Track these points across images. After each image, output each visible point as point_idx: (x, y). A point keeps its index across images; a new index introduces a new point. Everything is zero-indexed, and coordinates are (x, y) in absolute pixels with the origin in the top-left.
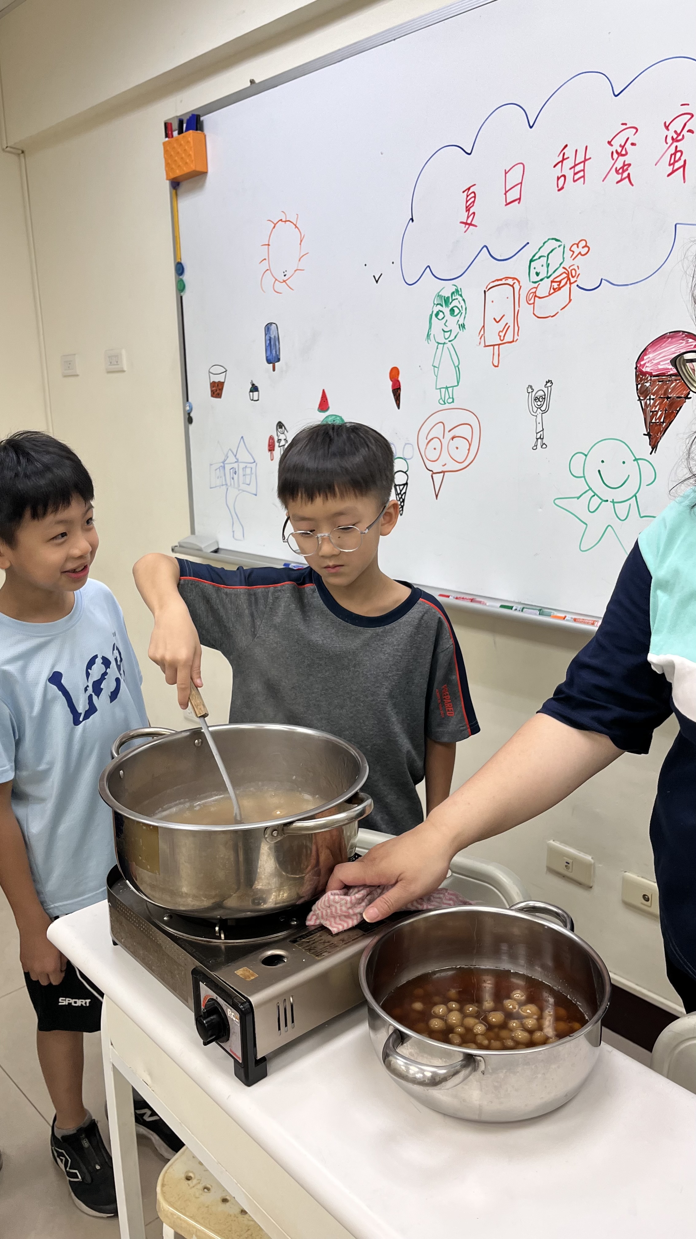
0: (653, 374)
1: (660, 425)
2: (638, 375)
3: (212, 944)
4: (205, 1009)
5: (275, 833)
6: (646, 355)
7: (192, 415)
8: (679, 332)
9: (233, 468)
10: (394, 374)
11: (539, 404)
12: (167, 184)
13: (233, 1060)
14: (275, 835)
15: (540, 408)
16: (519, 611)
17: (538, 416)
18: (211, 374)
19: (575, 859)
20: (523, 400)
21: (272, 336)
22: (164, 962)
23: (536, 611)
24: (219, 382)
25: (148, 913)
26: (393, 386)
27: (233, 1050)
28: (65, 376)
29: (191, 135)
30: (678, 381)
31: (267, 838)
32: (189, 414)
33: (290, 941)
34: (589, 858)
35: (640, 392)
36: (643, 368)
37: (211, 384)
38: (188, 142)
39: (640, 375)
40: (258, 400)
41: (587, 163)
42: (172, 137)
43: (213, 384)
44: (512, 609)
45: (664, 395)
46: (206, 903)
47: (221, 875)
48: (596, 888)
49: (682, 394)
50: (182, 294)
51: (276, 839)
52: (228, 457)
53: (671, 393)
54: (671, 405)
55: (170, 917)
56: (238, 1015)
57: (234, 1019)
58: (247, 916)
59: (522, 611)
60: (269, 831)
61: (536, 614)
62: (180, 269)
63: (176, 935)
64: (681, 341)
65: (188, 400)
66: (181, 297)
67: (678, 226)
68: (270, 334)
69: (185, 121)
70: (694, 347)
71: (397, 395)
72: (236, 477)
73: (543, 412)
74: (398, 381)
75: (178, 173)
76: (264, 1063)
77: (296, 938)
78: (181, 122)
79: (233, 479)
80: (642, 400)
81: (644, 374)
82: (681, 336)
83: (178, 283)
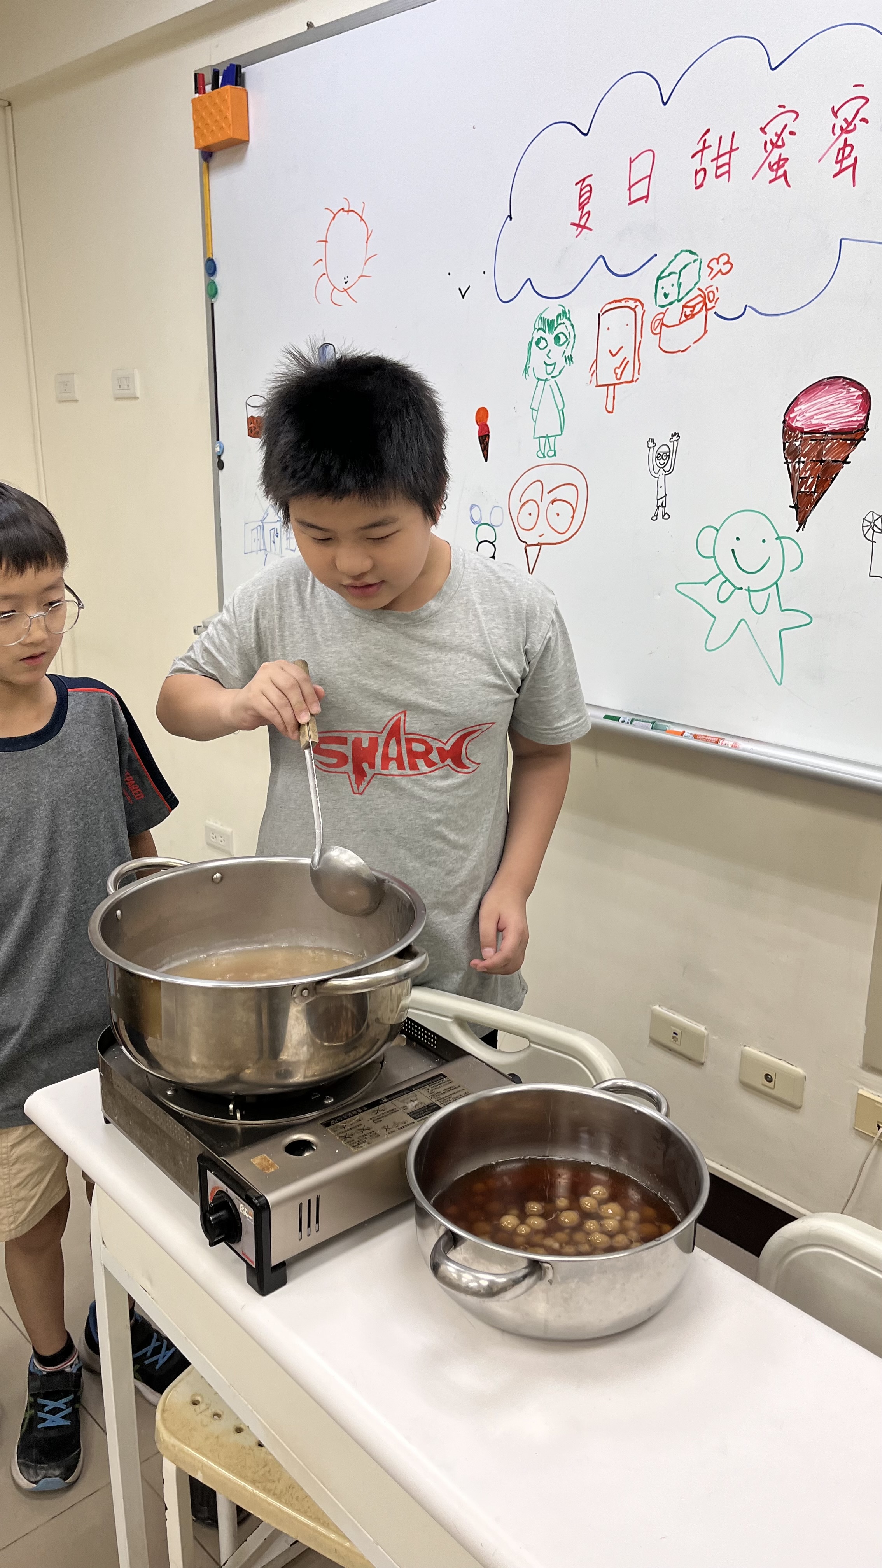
0: (805, 430)
1: (810, 495)
2: (786, 431)
3: (225, 1125)
4: (212, 1203)
5: (305, 993)
6: (797, 406)
7: (222, 458)
8: (840, 377)
9: (274, 528)
10: (482, 416)
11: (662, 463)
12: (196, 154)
13: (245, 1264)
14: (306, 995)
15: (663, 468)
16: (628, 723)
17: (660, 477)
18: (248, 406)
19: (685, 1030)
20: (643, 456)
22: (165, 1146)
23: (648, 723)
25: (148, 1085)
26: (480, 431)
27: (246, 1253)
28: (61, 401)
29: (229, 90)
30: (835, 441)
31: (295, 998)
32: (219, 457)
33: (322, 1124)
34: (702, 1028)
35: (787, 452)
36: (792, 422)
37: (248, 419)
38: (225, 100)
39: (789, 430)
41: (733, 154)
42: (204, 92)
43: (252, 420)
44: (618, 721)
45: (817, 458)
46: (219, 1075)
47: (237, 1042)
48: (709, 1065)
49: (839, 458)
50: (213, 300)
51: (306, 1000)
52: (268, 514)
53: (825, 455)
54: (824, 471)
55: (176, 1091)
56: (252, 1211)
57: (247, 1216)
58: (270, 1093)
59: (631, 723)
60: (298, 990)
61: (647, 728)
62: (211, 268)
63: (181, 1113)
64: (841, 390)
65: (218, 440)
66: (212, 305)
67: (843, 241)
69: (221, 73)
70: (857, 399)
71: (485, 443)
72: (277, 540)
73: (667, 473)
74: (487, 426)
75: (210, 140)
76: (283, 1268)
77: (330, 1120)
78: (216, 74)
79: (274, 543)
80: (790, 463)
81: (794, 429)
82: (841, 383)
83: (208, 285)
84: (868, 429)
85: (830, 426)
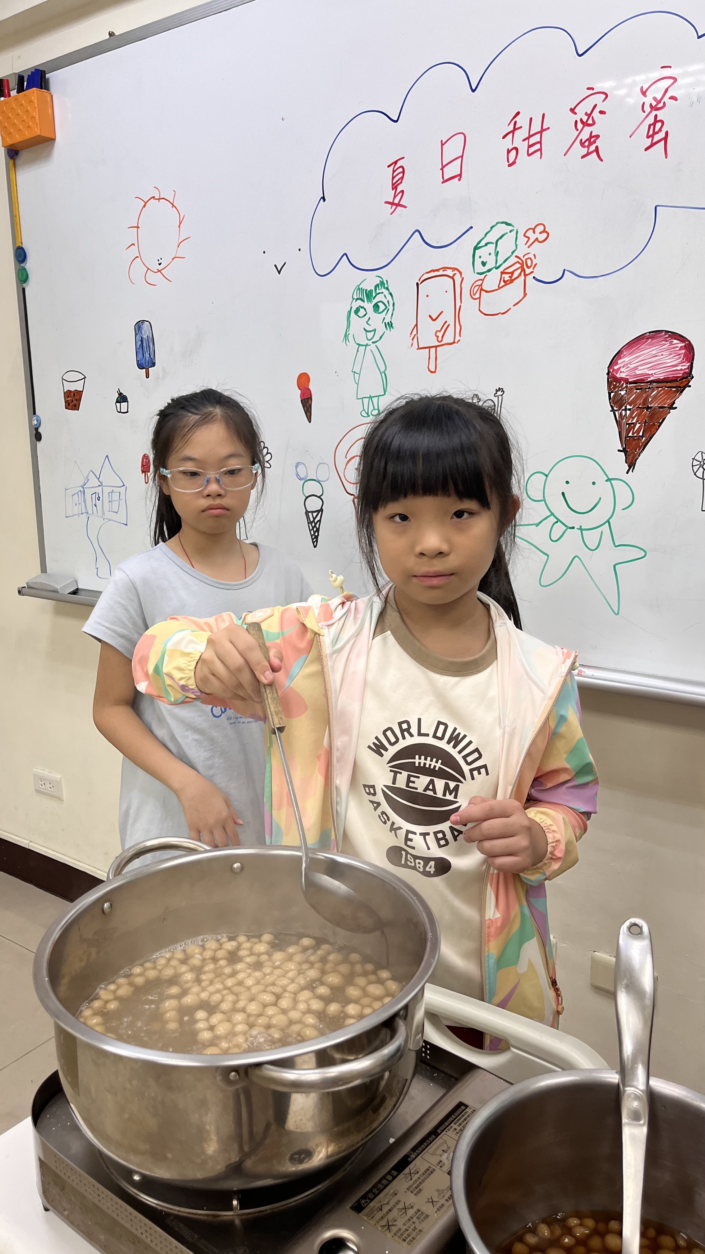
0: (630, 380)
1: (638, 439)
2: (611, 382)
6: (621, 358)
7: (40, 430)
8: (662, 331)
9: (96, 493)
10: (303, 381)
18: (64, 381)
21: (145, 337)
24: (75, 390)
26: (302, 395)
29: (34, 93)
30: (660, 389)
32: (37, 429)
35: (613, 401)
36: (617, 374)
37: (65, 393)
38: (32, 102)
39: (613, 381)
40: (127, 412)
41: (543, 133)
42: (10, 96)
43: (68, 394)
45: (643, 405)
49: (665, 404)
50: (24, 285)
52: (88, 480)
53: (651, 402)
54: (651, 417)
62: (21, 255)
64: (664, 342)
65: (34, 413)
66: (24, 290)
67: (658, 208)
68: (142, 333)
69: (25, 78)
70: (679, 350)
71: (308, 406)
72: (99, 503)
74: (309, 390)
75: (17, 139)
77: (359, 1201)
78: (20, 79)
79: (96, 506)
80: (616, 410)
81: (619, 380)
82: (663, 336)
83: (18, 273)
84: (693, 377)
85: (655, 376)
